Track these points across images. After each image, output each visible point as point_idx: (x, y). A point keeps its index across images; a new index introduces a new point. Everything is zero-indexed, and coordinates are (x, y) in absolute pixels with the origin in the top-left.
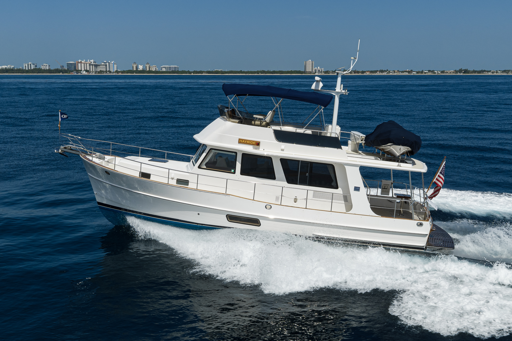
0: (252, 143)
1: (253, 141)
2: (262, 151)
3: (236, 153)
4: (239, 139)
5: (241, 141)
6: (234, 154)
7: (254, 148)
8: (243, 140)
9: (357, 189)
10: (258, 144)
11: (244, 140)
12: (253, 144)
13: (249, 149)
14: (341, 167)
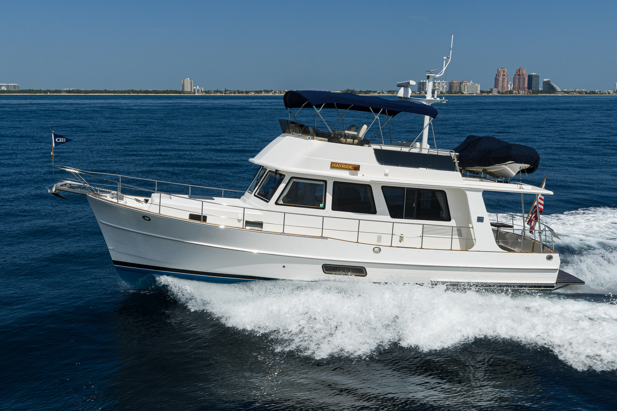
0: (348, 167)
1: (350, 165)
2: (361, 177)
3: (325, 182)
4: (332, 163)
5: (334, 166)
6: (322, 183)
7: (351, 174)
8: (336, 163)
9: (480, 219)
10: (356, 168)
11: (339, 164)
12: (349, 169)
13: (345, 175)
14: (461, 193)
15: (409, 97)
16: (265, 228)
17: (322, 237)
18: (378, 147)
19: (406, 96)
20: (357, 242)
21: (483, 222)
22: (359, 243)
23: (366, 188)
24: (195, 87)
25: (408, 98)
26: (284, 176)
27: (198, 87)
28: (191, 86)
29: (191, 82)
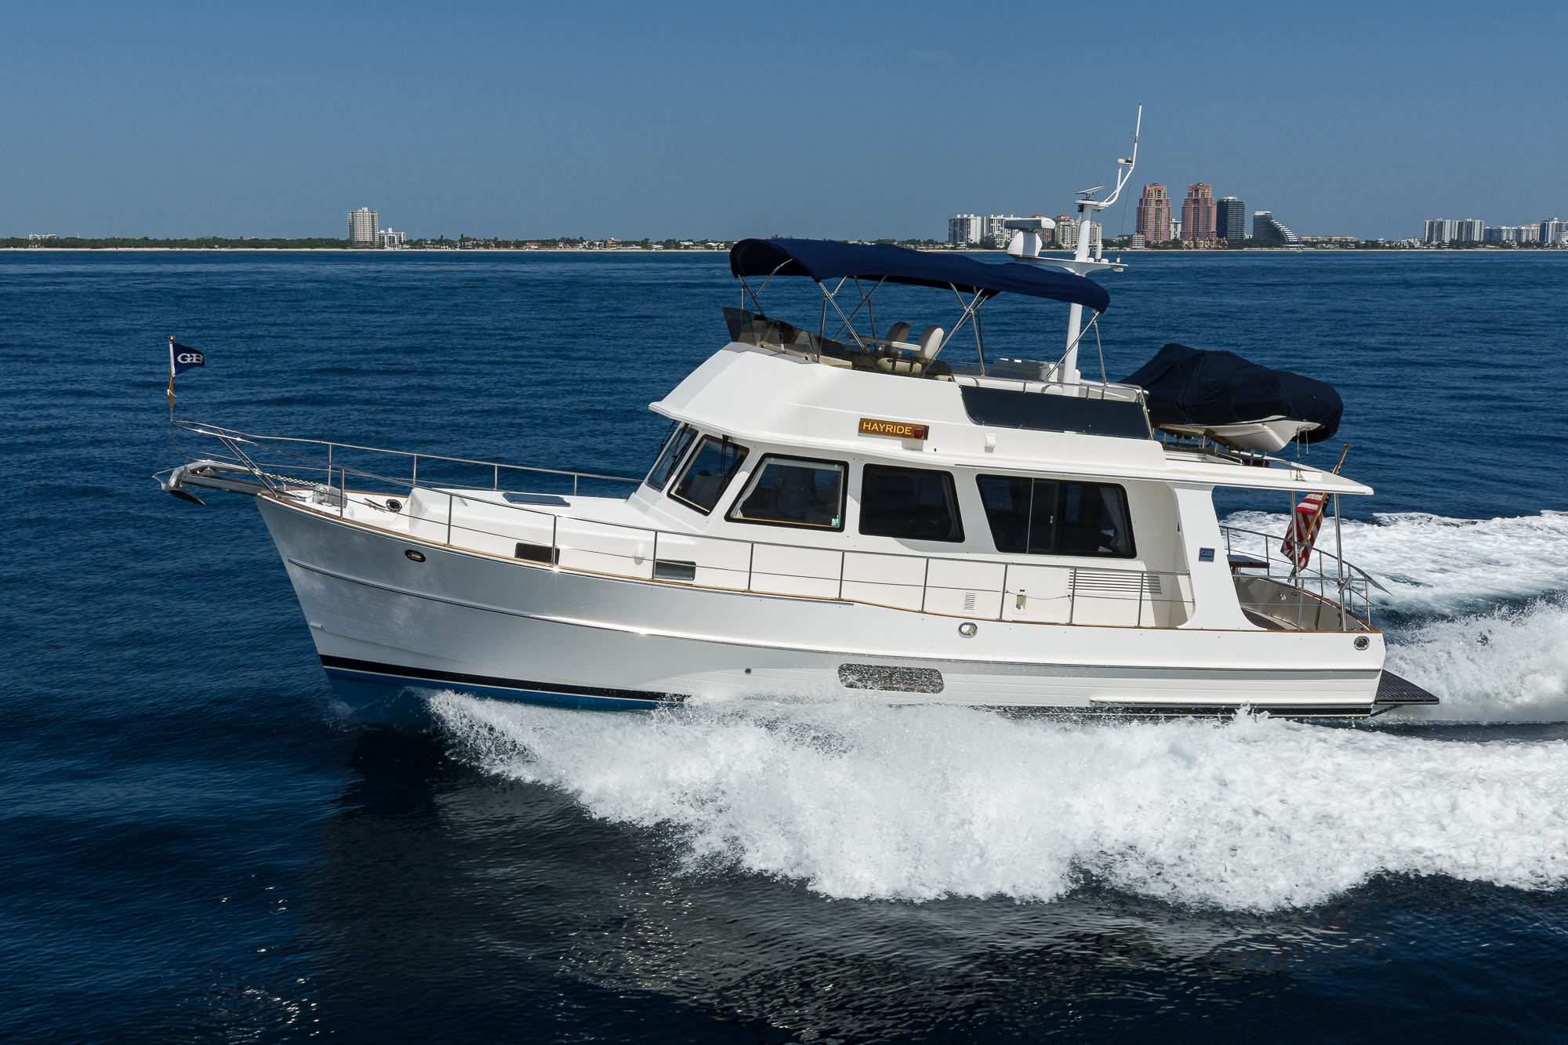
0: (901, 430)
1: (905, 425)
2: (929, 456)
3: (845, 465)
4: (862, 421)
5: (867, 427)
6: (836, 468)
7: (906, 448)
8: (873, 422)
9: (1207, 555)
10: (920, 433)
11: (879, 422)
12: (904, 436)
13: (892, 451)
14: (1164, 492)
15: (1036, 255)
16: (701, 578)
17: (839, 600)
18: (969, 381)
19: (1028, 254)
20: (922, 612)
21: (1212, 561)
22: (926, 613)
23: (940, 481)
24: (382, 232)
25: (1034, 259)
26: (747, 450)
27: (390, 230)
28: (373, 227)
29: (373, 216)
